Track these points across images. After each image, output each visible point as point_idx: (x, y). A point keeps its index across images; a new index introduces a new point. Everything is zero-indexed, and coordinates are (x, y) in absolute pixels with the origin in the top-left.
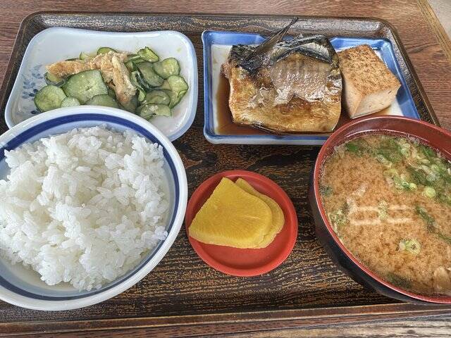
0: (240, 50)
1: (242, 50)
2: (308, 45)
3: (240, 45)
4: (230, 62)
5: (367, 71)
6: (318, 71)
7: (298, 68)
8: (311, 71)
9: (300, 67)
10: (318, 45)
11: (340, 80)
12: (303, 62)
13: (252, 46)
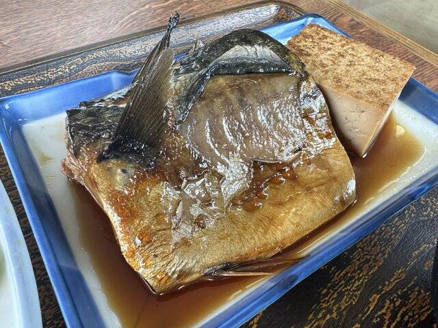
0: (90, 114)
1: (95, 114)
2: (230, 54)
3: (86, 104)
4: (76, 154)
5: (351, 64)
6: (276, 96)
7: (237, 106)
8: (264, 101)
9: (241, 101)
10: (248, 48)
11: (321, 98)
12: (240, 90)
13: (115, 96)
